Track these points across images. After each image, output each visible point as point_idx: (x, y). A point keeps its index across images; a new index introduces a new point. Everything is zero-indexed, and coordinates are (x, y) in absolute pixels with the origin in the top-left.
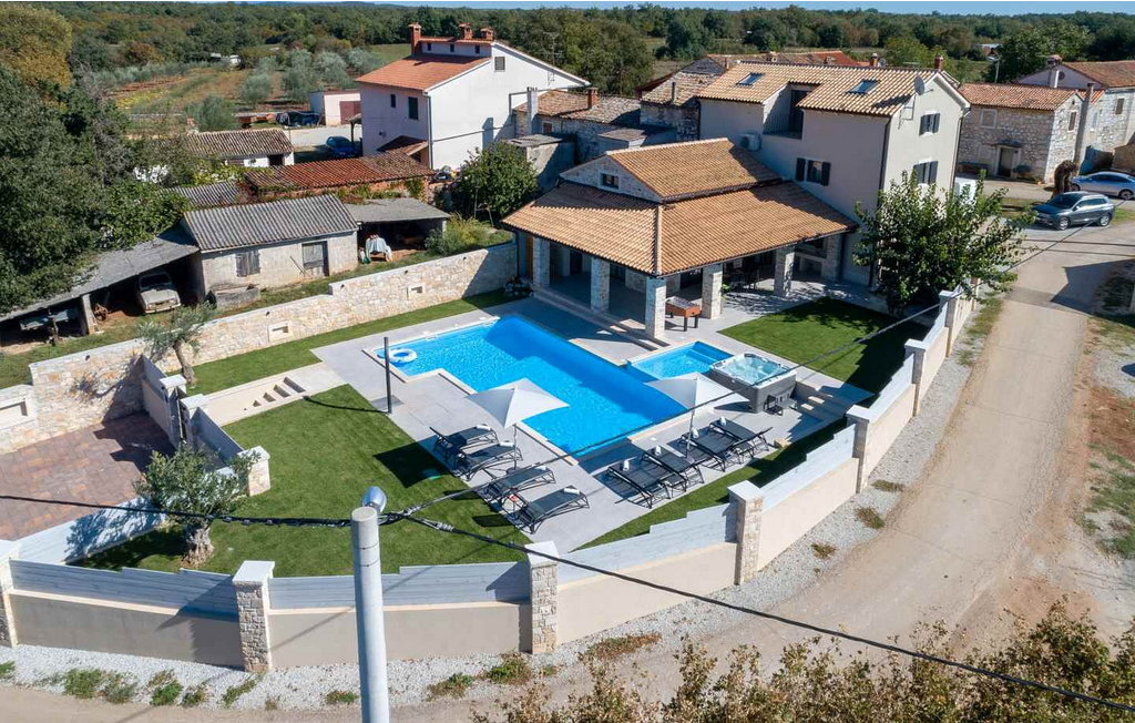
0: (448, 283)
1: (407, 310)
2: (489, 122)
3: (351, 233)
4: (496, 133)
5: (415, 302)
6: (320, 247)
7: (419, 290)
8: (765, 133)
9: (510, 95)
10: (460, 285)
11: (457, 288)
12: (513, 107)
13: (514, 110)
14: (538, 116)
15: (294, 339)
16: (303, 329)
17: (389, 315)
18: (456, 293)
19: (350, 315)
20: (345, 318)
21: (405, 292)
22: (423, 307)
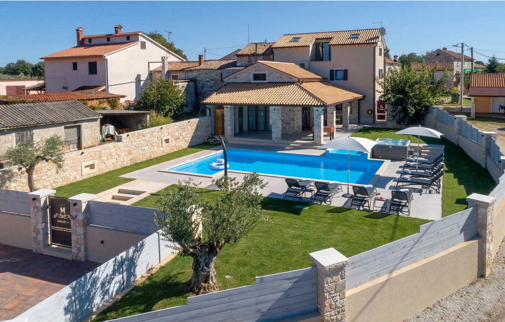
0: (181, 137)
1: (162, 154)
2: (139, 76)
3: (96, 120)
4: (142, 83)
5: (166, 149)
6: (76, 129)
7: (167, 141)
8: (310, 61)
9: (149, 63)
10: (187, 139)
11: (186, 141)
12: (150, 70)
13: (151, 71)
14: (169, 72)
15: (98, 173)
16: (104, 166)
17: (153, 157)
18: (184, 144)
19: (131, 157)
20: (129, 159)
21: (160, 142)
22: (169, 152)
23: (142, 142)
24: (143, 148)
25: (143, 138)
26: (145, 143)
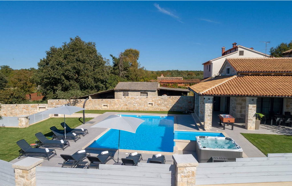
0: (163, 104)
1: (147, 110)
3: (155, 91)
5: (150, 108)
6: (146, 94)
7: (152, 104)
10: (168, 106)
15: (109, 110)
17: (141, 110)
18: (166, 109)
20: (125, 108)
21: (146, 104)
23: (134, 102)
24: (134, 104)
25: (135, 100)
26: (135, 102)
